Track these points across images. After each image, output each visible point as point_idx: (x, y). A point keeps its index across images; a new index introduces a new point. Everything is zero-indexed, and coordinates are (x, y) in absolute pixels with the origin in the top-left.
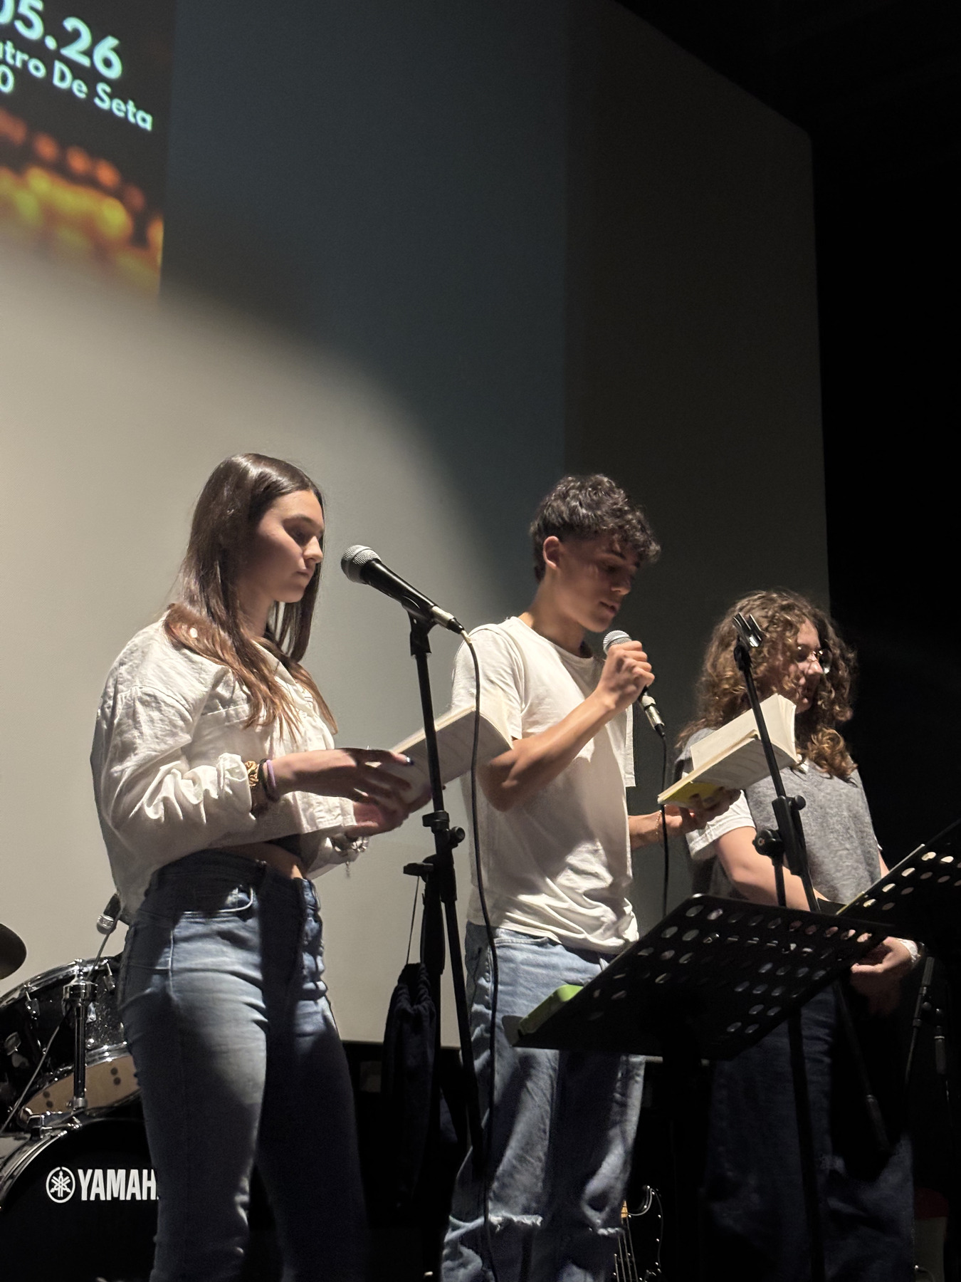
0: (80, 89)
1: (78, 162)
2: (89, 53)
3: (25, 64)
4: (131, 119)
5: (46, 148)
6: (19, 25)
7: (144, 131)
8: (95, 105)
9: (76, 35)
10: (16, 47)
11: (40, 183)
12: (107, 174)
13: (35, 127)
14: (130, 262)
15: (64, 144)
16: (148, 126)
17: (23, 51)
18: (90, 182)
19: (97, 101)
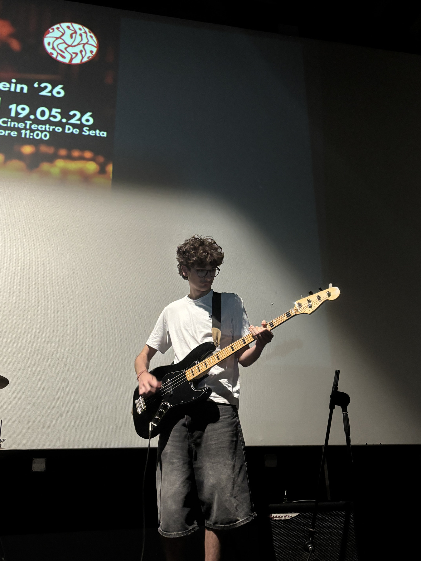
0: (76, 131)
1: (76, 153)
2: (80, 119)
3: (54, 129)
4: (98, 135)
5: (63, 152)
6: (52, 119)
7: (104, 137)
9: (74, 115)
10: (50, 125)
11: (60, 164)
12: (88, 154)
13: (58, 147)
14: (101, 180)
15: (70, 148)
16: (105, 135)
17: (53, 126)
18: (81, 158)
19: (83, 133)
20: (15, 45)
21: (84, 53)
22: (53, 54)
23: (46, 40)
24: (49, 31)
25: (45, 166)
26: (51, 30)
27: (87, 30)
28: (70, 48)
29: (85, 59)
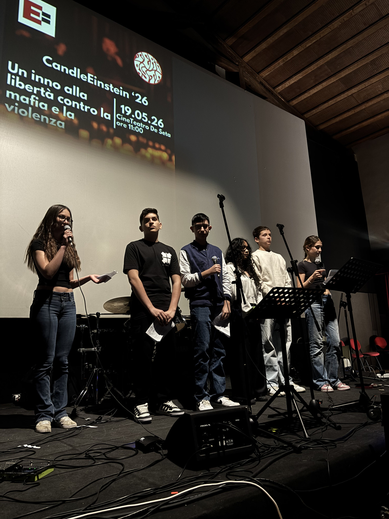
0: (156, 131)
1: (157, 146)
2: (157, 123)
3: (145, 127)
4: (166, 135)
5: (151, 143)
6: (143, 119)
7: (169, 137)
8: (159, 134)
9: (154, 120)
10: (143, 124)
11: (150, 150)
12: (163, 147)
13: (148, 139)
14: (169, 164)
15: (154, 143)
16: (170, 136)
17: (144, 125)
18: (160, 149)
19: (160, 133)
20: (119, 61)
21: (155, 77)
22: (140, 74)
23: (136, 63)
24: (136, 56)
25: (143, 151)
26: (137, 56)
27: (156, 61)
28: (148, 71)
29: (156, 82)
